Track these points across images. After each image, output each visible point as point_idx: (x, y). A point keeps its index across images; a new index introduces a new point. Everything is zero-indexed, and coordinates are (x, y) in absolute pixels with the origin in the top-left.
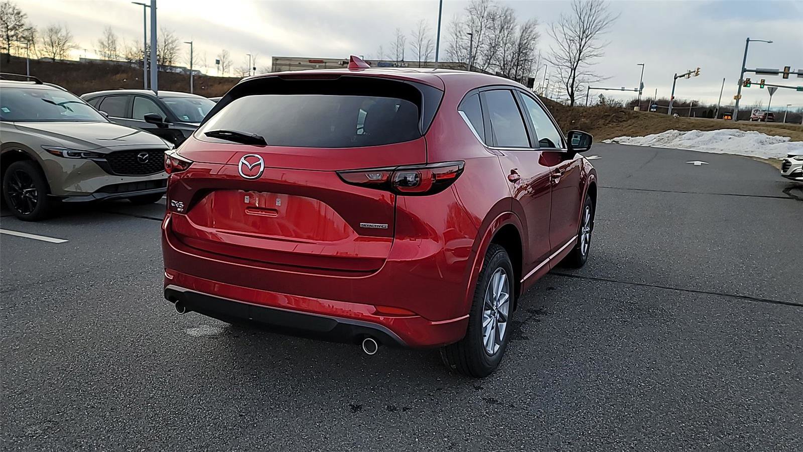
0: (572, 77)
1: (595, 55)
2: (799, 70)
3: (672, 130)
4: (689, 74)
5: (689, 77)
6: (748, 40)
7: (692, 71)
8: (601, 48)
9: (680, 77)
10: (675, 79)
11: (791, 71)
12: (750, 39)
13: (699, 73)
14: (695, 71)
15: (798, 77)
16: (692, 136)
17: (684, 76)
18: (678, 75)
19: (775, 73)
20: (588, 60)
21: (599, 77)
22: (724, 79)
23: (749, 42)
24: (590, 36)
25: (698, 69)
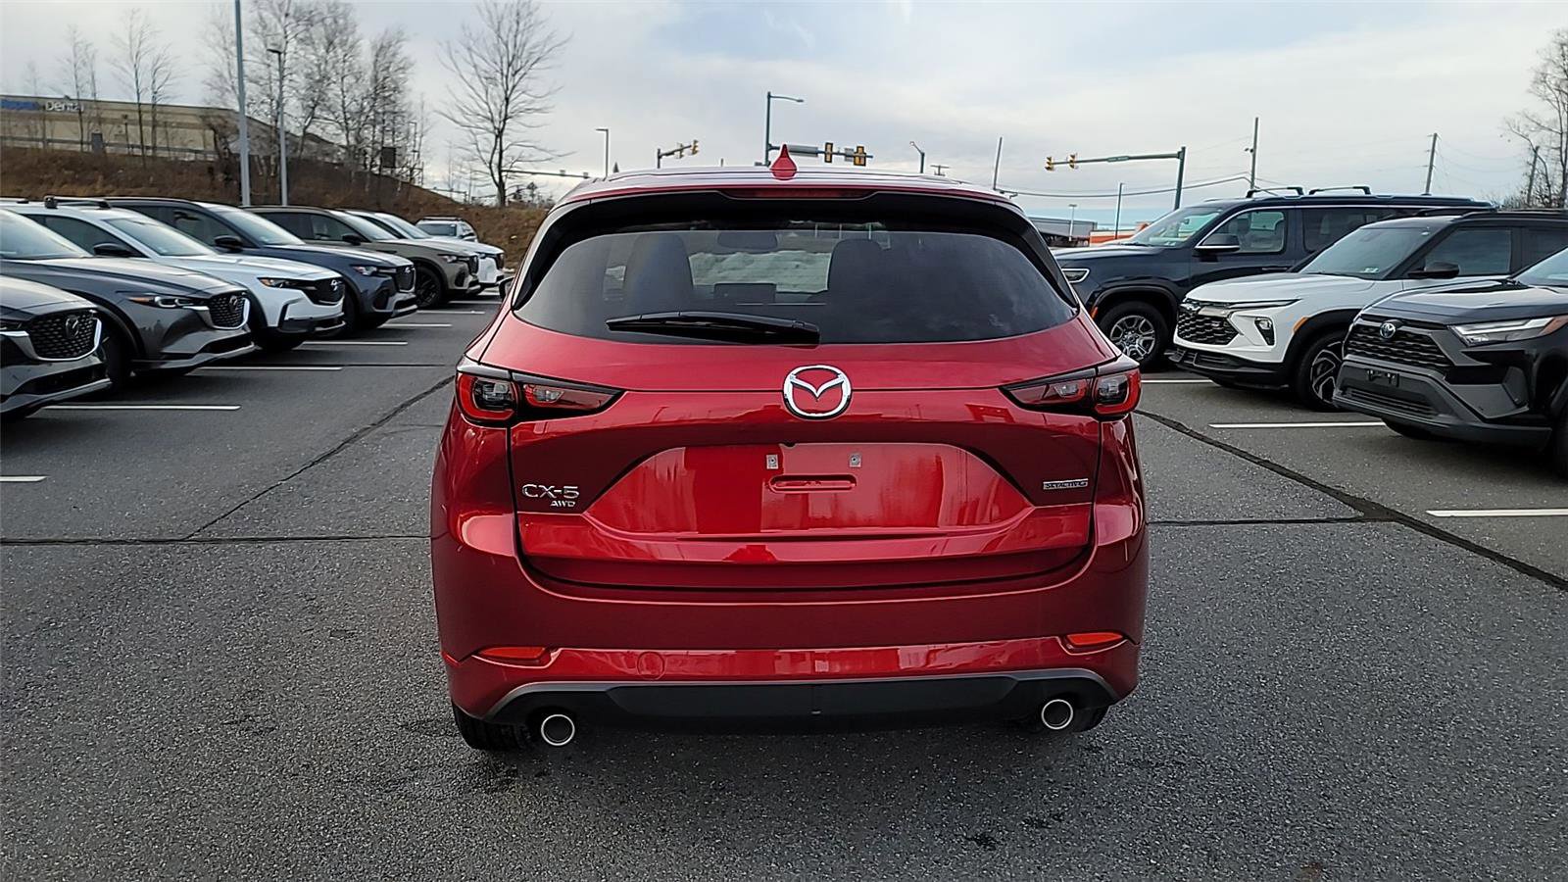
0: (497, 151)
1: (537, 110)
2: (846, 149)
3: (702, 253)
4: (681, 150)
5: (681, 156)
6: (769, 96)
7: (685, 145)
8: (546, 95)
9: (667, 154)
10: (659, 157)
11: (835, 150)
12: (772, 95)
13: (697, 149)
14: (690, 146)
15: (846, 160)
16: (736, 264)
17: (672, 153)
18: (662, 152)
19: (815, 153)
20: (526, 118)
21: (549, 152)
22: (722, 161)
23: (772, 99)
24: (522, 72)
25: (695, 142)
